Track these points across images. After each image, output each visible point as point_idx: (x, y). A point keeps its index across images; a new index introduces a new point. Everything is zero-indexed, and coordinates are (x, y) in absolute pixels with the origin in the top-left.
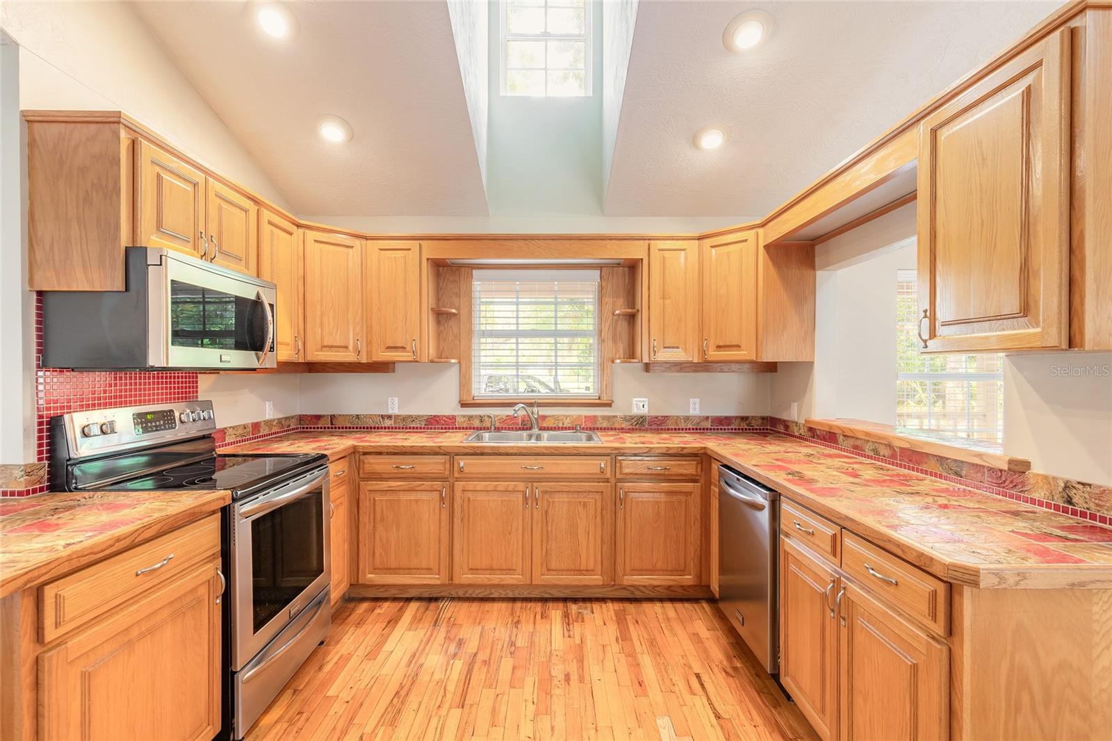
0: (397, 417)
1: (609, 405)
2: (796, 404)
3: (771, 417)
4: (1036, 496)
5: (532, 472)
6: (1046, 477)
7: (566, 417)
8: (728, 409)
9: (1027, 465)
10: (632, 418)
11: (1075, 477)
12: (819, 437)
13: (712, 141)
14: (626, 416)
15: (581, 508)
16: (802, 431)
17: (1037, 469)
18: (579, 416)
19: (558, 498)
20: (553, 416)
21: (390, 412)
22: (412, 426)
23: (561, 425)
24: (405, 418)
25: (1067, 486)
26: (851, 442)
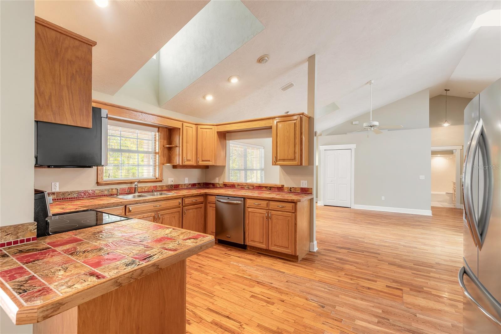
0: (58, 193)
1: (161, 181)
2: (218, 178)
3: (206, 183)
4: (285, 191)
5: (157, 208)
6: (287, 187)
7: (146, 187)
8: (195, 181)
9: (284, 185)
10: (169, 185)
11: (291, 187)
12: (228, 187)
13: (209, 98)
14: (166, 185)
15: (173, 218)
16: (221, 186)
17: (285, 186)
18: (151, 186)
19: (166, 216)
20: (141, 187)
21: (53, 191)
22: (69, 197)
23: (144, 191)
24: (64, 194)
25: (291, 188)
26: (241, 186)
